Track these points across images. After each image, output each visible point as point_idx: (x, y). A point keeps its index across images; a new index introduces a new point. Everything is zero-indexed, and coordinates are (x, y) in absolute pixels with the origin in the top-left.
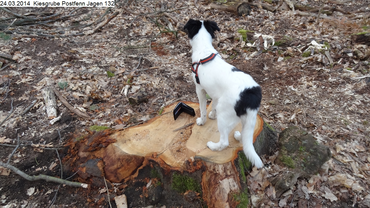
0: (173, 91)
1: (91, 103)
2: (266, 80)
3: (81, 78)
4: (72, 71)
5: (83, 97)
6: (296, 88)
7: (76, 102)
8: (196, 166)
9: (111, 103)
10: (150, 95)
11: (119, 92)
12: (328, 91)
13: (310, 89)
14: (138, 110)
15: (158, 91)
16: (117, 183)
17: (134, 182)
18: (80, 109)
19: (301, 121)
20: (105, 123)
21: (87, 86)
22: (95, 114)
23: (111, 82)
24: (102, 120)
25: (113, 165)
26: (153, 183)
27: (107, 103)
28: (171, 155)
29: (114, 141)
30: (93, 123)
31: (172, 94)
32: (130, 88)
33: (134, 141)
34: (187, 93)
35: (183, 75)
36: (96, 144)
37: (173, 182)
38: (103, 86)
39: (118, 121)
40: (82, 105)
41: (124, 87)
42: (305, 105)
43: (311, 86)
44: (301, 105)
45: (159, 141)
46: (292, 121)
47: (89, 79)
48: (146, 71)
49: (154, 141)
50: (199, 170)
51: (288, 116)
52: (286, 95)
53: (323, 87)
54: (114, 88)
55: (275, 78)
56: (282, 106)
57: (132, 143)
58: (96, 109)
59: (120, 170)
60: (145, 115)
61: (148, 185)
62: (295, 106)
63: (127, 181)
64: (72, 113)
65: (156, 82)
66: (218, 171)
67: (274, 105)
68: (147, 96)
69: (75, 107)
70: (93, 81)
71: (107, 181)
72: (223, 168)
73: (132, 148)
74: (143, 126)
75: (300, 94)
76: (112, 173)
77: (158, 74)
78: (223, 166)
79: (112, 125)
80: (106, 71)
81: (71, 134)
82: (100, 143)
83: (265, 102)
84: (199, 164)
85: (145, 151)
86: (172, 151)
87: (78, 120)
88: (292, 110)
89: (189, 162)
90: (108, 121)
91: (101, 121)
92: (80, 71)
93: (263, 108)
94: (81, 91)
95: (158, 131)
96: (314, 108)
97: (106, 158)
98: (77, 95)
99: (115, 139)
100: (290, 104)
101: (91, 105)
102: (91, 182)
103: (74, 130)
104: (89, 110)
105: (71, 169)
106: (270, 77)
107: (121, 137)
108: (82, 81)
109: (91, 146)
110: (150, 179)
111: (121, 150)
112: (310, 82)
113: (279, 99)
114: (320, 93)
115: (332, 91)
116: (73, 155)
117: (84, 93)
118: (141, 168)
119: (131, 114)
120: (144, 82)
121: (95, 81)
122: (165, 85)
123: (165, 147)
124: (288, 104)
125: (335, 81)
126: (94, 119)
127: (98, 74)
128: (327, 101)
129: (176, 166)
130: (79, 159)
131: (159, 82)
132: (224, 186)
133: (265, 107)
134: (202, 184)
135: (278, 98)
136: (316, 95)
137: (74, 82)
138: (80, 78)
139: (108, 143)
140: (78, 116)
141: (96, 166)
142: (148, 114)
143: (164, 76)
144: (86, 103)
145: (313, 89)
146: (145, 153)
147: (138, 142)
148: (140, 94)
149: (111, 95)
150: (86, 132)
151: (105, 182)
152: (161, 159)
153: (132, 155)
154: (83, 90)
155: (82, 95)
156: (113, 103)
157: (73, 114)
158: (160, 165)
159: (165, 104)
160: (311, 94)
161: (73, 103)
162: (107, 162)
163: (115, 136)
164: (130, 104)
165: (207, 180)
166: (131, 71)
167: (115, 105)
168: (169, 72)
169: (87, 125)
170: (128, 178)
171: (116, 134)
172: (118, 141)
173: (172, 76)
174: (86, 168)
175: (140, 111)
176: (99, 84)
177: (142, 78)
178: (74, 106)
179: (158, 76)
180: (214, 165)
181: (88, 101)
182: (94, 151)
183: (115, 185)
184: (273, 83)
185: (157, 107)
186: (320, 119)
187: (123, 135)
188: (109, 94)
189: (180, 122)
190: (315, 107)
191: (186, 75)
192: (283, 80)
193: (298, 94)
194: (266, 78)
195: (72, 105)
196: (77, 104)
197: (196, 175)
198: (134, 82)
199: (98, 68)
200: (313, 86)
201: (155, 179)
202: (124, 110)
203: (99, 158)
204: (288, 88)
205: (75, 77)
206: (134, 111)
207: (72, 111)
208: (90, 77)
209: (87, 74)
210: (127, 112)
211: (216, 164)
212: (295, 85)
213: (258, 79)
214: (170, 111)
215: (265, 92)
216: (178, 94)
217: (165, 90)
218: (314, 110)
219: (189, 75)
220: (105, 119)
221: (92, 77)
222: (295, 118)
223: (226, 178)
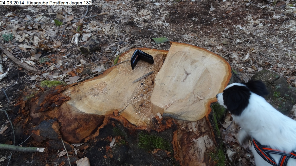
0: (124, 37)
1: (40, 55)
2: (213, 21)
3: (28, 28)
4: (17, 22)
5: (30, 49)
6: (244, 27)
7: (23, 55)
8: (166, 124)
9: (62, 54)
10: (102, 42)
11: (69, 42)
12: (275, 28)
13: (257, 27)
14: (91, 60)
15: (110, 38)
16: (77, 143)
17: (95, 141)
18: (29, 63)
19: (255, 60)
20: (57, 77)
21: (34, 36)
22: (46, 67)
23: (60, 31)
24: (54, 73)
25: (70, 125)
26: (117, 141)
27: (58, 54)
28: (134, 112)
29: (68, 98)
30: (44, 77)
31: (124, 40)
32: (80, 37)
33: (91, 97)
34: (140, 38)
35: (132, 20)
36: (48, 104)
37: (140, 142)
38: (52, 36)
39: (71, 73)
40: (30, 58)
41: (74, 36)
42: (256, 43)
43: (258, 25)
44: (252, 44)
45: (118, 95)
46: (247, 61)
47: (36, 29)
48: (95, 17)
49: (113, 96)
50: (169, 129)
51: (243, 56)
52: (235, 35)
53: (270, 24)
54: (63, 37)
55: (222, 18)
56: (234, 45)
57: (89, 100)
58: (46, 62)
59: (79, 130)
60: (99, 64)
61: (112, 144)
62: (246, 45)
63: (88, 141)
64: (20, 67)
65: (106, 29)
66: (191, 129)
67: (227, 46)
68: (99, 44)
69: (22, 61)
70: (40, 31)
71: (66, 142)
72: (197, 125)
73: (89, 106)
74: (99, 78)
75: (249, 33)
76: (70, 134)
77: (107, 21)
78: (197, 123)
79: (64, 78)
80: (54, 20)
81: (20, 92)
82: (52, 103)
83: (218, 43)
84: (169, 123)
85: (104, 109)
86: (134, 106)
87: (28, 75)
88: (245, 50)
89: (156, 120)
90: (60, 74)
91: (52, 74)
92: (25, 21)
93: (217, 49)
94: (28, 42)
95: (116, 83)
96: (264, 46)
97: (61, 118)
98: (24, 47)
99: (68, 97)
100: (241, 43)
101: (40, 57)
102: (48, 145)
103: (24, 87)
104: (39, 63)
105: (23, 132)
106: (217, 18)
107: (76, 93)
108: (28, 32)
109: (42, 106)
110: (113, 137)
111: (76, 109)
112: (257, 20)
113: (230, 39)
114: (268, 30)
115: (278, 28)
116: (24, 116)
117: (32, 44)
118: (101, 127)
119: (84, 64)
120: (95, 29)
121: (42, 30)
122: (117, 31)
123: (126, 101)
124: (239, 43)
125: (279, 18)
126: (45, 73)
127: (45, 23)
128: (276, 38)
129: (142, 124)
130: (32, 120)
131: (109, 28)
132: (199, 145)
133: (218, 48)
134: (173, 143)
135: (229, 37)
136: (264, 33)
137: (20, 34)
138: (26, 29)
139: (62, 102)
140: (27, 71)
141: (51, 128)
142: (102, 63)
143: (114, 21)
144: (34, 55)
145: (260, 27)
146: (104, 111)
147: (95, 97)
148: (91, 43)
149: (62, 45)
150: (37, 88)
151: (64, 145)
152: (123, 117)
153: (90, 115)
154: (31, 41)
155: (30, 47)
156: (64, 53)
157: (21, 69)
158: (123, 124)
159: (119, 52)
160: (259, 32)
161: (20, 56)
162: (63, 123)
163: (68, 92)
164: (82, 54)
165: (179, 139)
166: (79, 18)
167: (66, 56)
168: (119, 18)
169: (37, 81)
170: (88, 138)
171: (70, 90)
172: (73, 98)
173: (122, 21)
174: (40, 131)
175: (93, 61)
176: (47, 34)
177: (92, 26)
178: (20, 60)
179: (108, 22)
180: (186, 122)
181: (36, 53)
182: (46, 111)
183: (75, 146)
184: (221, 23)
185: (111, 55)
186: (273, 56)
187: (78, 91)
188: (59, 44)
189: (138, 71)
190: (266, 45)
191: (135, 20)
192: (230, 20)
193: (247, 33)
194: (213, 19)
195: (18, 59)
196: (25, 57)
197: (166, 134)
198: (84, 30)
199: (45, 17)
200: (259, 24)
201: (119, 138)
202: (77, 60)
203: (53, 118)
204: (237, 28)
205: (20, 28)
206: (87, 62)
207: (19, 66)
208: (36, 27)
209: (34, 24)
210: (80, 63)
211: (188, 122)
212: (242, 24)
213: (206, 20)
214: (127, 60)
215: (215, 32)
216: (130, 40)
217: (117, 36)
218: (265, 48)
219: (139, 20)
220: (57, 72)
221: (39, 27)
222: (250, 57)
223: (201, 136)
